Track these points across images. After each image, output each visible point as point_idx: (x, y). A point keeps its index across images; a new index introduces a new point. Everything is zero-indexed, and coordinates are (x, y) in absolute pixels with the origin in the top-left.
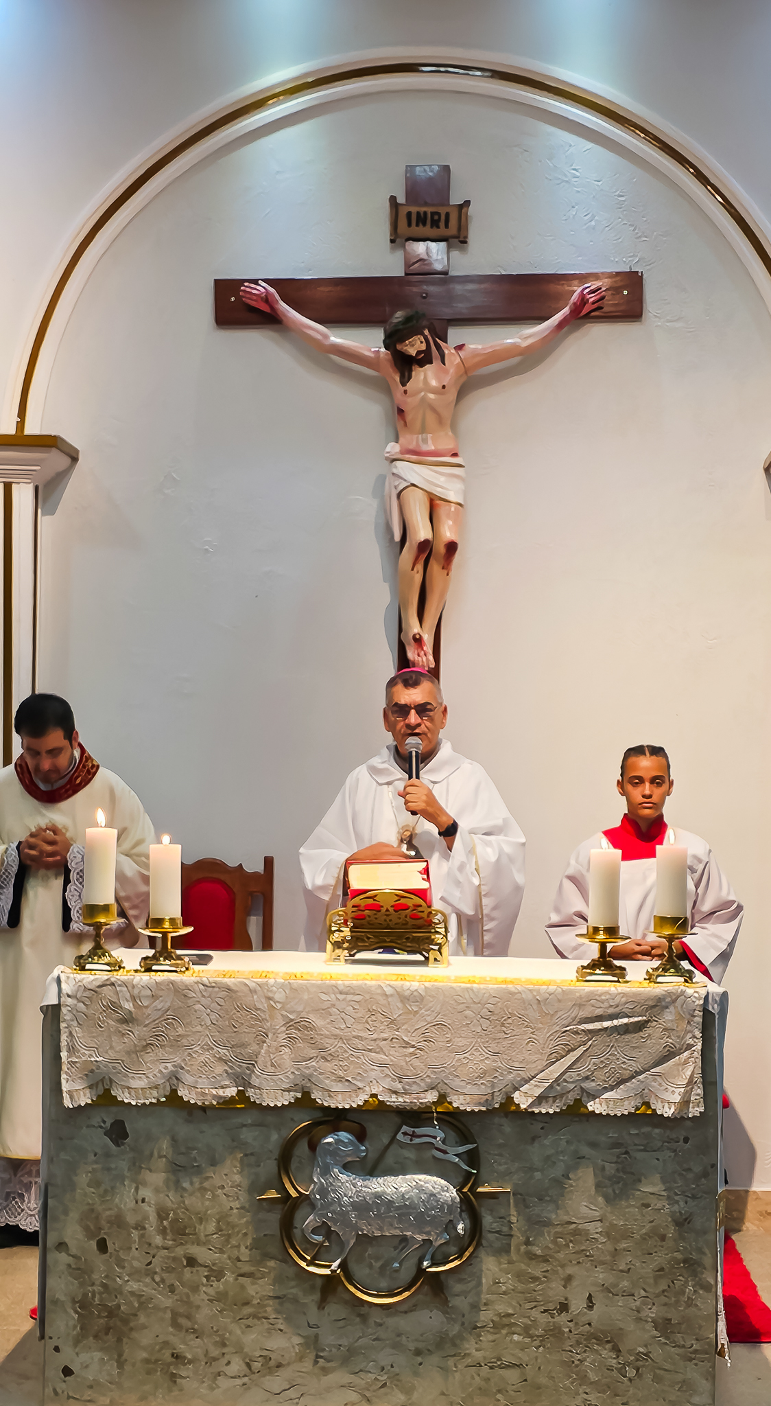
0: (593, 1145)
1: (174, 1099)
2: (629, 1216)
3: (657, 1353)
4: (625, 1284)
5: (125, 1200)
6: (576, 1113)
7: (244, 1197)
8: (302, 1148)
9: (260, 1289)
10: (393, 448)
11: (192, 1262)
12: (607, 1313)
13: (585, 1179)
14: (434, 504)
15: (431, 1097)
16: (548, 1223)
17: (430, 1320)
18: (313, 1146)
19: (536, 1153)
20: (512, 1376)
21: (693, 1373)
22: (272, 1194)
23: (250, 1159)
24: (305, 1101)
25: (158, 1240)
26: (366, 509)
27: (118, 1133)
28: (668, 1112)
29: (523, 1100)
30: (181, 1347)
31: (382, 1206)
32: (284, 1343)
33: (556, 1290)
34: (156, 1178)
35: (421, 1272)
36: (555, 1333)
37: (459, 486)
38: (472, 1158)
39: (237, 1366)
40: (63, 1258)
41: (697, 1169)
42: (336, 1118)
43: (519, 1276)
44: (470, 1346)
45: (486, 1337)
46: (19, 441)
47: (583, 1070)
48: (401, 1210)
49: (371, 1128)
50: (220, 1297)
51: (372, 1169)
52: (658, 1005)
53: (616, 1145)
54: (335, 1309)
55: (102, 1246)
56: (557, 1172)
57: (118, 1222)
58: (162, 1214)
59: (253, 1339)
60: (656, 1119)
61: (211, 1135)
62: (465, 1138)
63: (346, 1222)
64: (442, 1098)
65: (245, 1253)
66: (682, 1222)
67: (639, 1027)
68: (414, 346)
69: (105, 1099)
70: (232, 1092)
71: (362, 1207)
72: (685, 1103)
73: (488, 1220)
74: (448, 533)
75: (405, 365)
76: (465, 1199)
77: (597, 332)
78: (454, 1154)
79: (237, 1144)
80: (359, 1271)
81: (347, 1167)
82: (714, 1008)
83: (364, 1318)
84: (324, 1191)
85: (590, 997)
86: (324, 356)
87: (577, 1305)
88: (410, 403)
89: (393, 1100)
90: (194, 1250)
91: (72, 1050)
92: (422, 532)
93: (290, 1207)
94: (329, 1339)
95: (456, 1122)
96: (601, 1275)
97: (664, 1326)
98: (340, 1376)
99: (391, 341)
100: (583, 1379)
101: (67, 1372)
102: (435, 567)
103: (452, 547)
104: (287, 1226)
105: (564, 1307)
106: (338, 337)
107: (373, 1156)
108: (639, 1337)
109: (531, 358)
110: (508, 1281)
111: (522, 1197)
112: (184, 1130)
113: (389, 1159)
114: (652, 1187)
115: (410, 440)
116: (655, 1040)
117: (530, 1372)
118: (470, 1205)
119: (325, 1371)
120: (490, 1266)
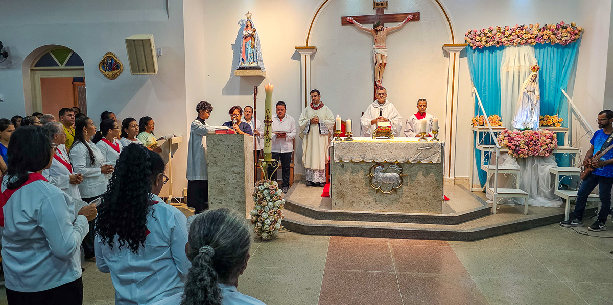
0: (422, 168)
1: (352, 161)
2: (428, 179)
3: (433, 201)
4: (427, 190)
5: (344, 177)
6: (419, 163)
7: (363, 176)
8: (373, 169)
9: (366, 191)
10: (374, 46)
11: (355, 187)
12: (425, 195)
13: (421, 173)
14: (382, 56)
15: (395, 160)
16: (414, 181)
17: (395, 196)
18: (375, 169)
19: (412, 169)
20: (408, 205)
21: (438, 204)
22: (368, 176)
23: (365, 170)
24: (374, 161)
25: (350, 183)
26: (369, 57)
27: (343, 166)
28: (435, 163)
29: (410, 161)
30: (354, 200)
31: (387, 178)
32: (371, 199)
33: (415, 191)
34: (349, 174)
35: (393, 188)
36: (415, 198)
37: (387, 53)
38: (402, 170)
39: (363, 203)
40: (334, 186)
41: (440, 172)
42: (379, 164)
43: (409, 189)
44: (401, 200)
45: (404, 199)
46: (307, 48)
47: (421, 156)
48: (390, 178)
49: (384, 165)
50: (360, 192)
51: (385, 172)
52: (433, 145)
53: (426, 168)
54: (378, 194)
55: (341, 184)
56: (416, 172)
57: (343, 180)
58: (350, 179)
59: (365, 199)
60: (433, 164)
61: (358, 167)
62: (400, 167)
63: (381, 181)
64: (397, 160)
65: (364, 186)
66: (437, 180)
67: (430, 149)
68: (378, 28)
69: (341, 161)
70: (361, 160)
71: (383, 178)
72: (438, 161)
73: (404, 180)
74: (385, 62)
75: (377, 31)
76: (400, 177)
77: (411, 23)
78: (399, 170)
79: (362, 168)
80: (383, 188)
81: (380, 172)
82: (443, 145)
83: (384, 196)
84: (377, 176)
85: (422, 144)
86: (361, 30)
87: (419, 193)
88: (377, 38)
89: (388, 161)
90: (355, 185)
91: (335, 153)
92: (380, 62)
93: (371, 178)
94: (377, 199)
95: (399, 165)
96: (423, 189)
97: (434, 197)
98: (380, 205)
99: (375, 27)
100: (420, 205)
101: (335, 204)
102: (382, 67)
103: (385, 64)
104: (371, 181)
105: (417, 194)
106: (364, 26)
107: (385, 170)
108: (429, 199)
109: (399, 29)
110: (407, 190)
111: (410, 177)
112: (353, 166)
113: (388, 171)
114: (432, 174)
115: (378, 45)
116: (433, 150)
117: (411, 204)
118: (401, 178)
119: (377, 204)
120: (404, 187)
